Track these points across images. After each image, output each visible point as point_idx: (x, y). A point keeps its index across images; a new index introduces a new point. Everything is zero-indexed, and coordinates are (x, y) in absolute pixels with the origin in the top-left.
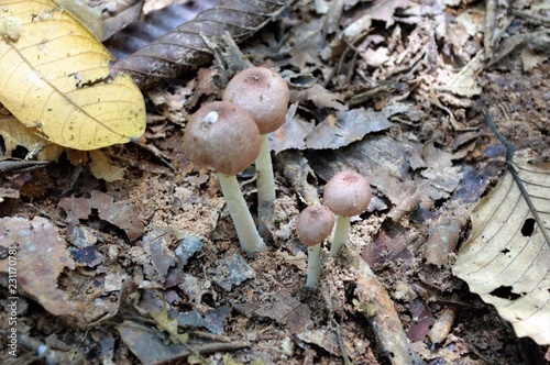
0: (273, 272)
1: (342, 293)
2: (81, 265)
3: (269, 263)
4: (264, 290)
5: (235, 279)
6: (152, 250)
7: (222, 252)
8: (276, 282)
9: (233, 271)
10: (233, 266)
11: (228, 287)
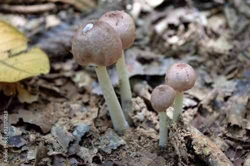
0: (137, 140)
1: (184, 145)
2: (11, 146)
3: (133, 136)
4: (133, 151)
5: (113, 146)
6: (57, 134)
7: (102, 133)
8: (139, 146)
9: (111, 141)
10: (111, 138)
11: (109, 151)
